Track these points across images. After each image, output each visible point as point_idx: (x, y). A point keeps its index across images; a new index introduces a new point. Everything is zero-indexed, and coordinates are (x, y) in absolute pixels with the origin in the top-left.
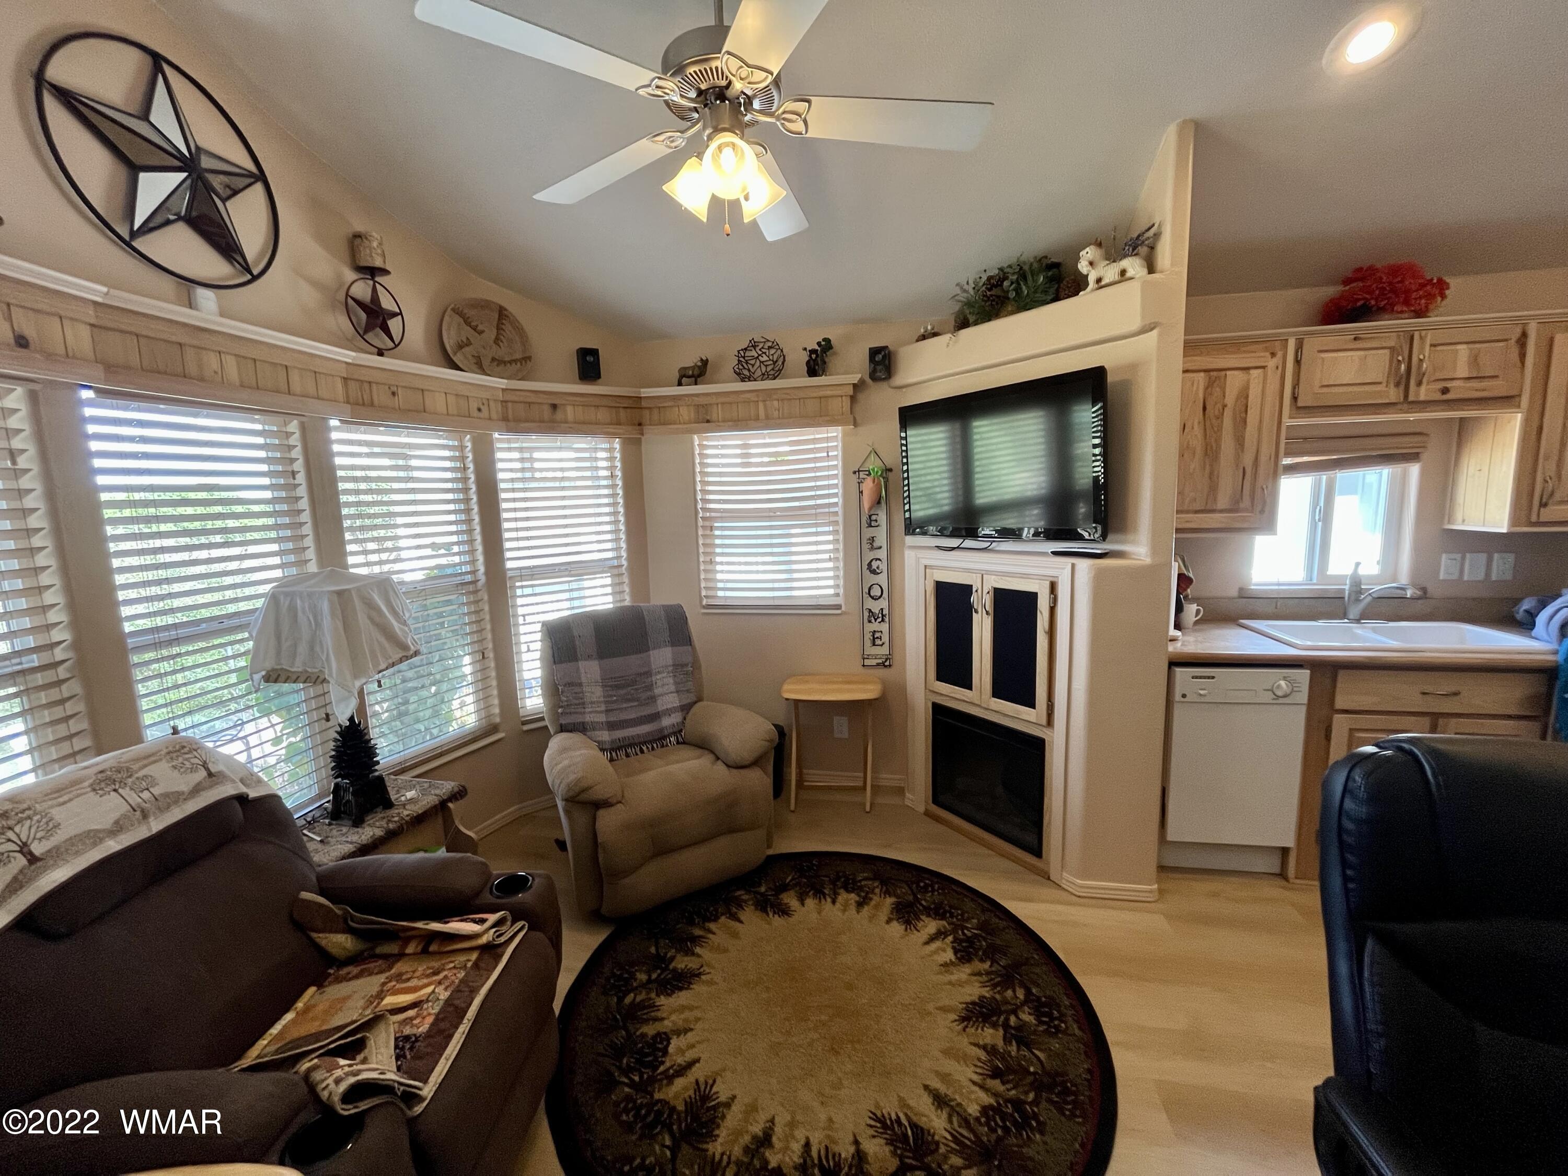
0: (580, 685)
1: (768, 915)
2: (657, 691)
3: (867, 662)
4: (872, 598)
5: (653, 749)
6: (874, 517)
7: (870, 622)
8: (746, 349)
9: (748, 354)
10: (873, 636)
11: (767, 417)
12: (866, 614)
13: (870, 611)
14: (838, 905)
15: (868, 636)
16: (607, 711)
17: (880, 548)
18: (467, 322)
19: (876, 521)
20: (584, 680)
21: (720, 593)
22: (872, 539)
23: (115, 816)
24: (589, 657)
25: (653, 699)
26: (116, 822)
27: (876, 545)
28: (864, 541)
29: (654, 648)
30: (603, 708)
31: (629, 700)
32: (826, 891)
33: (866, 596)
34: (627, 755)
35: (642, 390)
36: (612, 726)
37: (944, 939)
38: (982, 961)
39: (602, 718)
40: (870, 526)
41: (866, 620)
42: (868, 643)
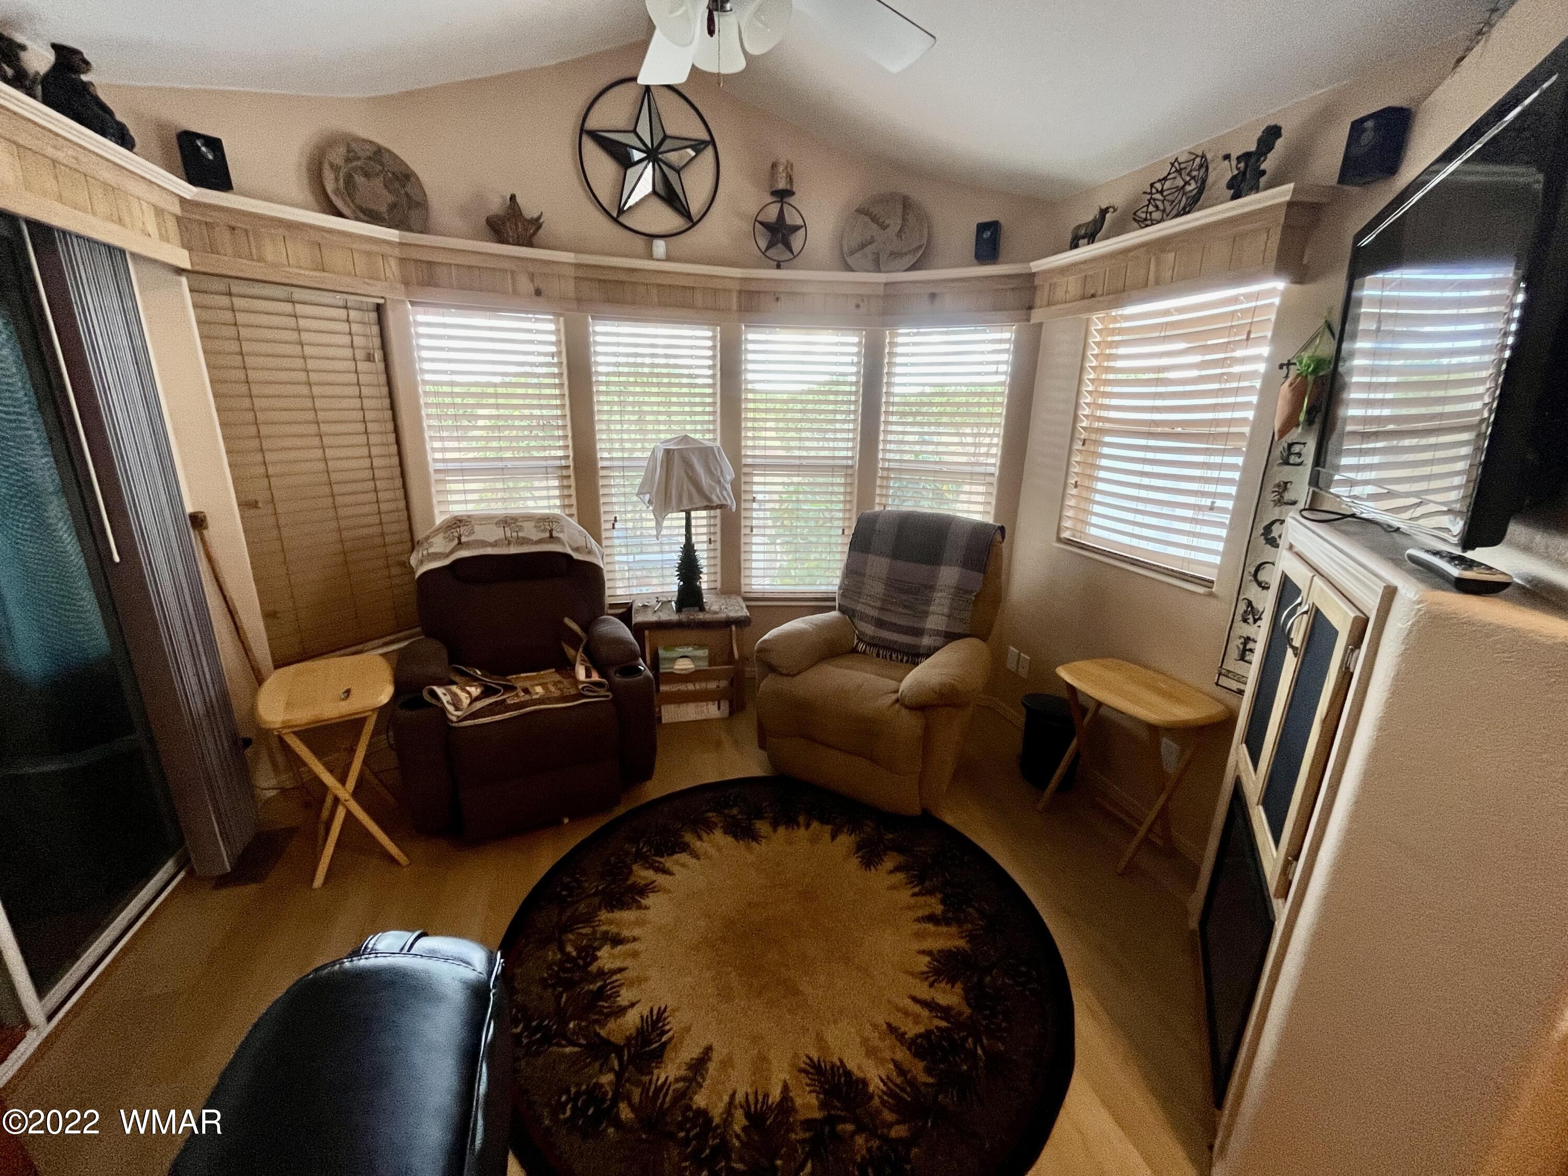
0: (864, 575)
2: (932, 608)
3: (1224, 681)
4: (1259, 584)
5: (902, 661)
6: (1296, 449)
7: (1245, 620)
8: (1165, 179)
9: (1168, 184)
10: (1245, 644)
11: (1157, 282)
12: (1242, 607)
13: (1250, 604)
15: (1236, 643)
16: (881, 609)
17: (1294, 503)
18: (874, 219)
19: (1299, 455)
20: (868, 572)
22: (1284, 486)
23: (496, 538)
24: (882, 554)
25: (926, 614)
26: (496, 541)
27: (1288, 496)
28: (1270, 487)
30: (878, 604)
31: (905, 607)
33: (1248, 578)
35: (1032, 264)
36: (880, 624)
37: (937, 1017)
40: (1286, 462)
41: (1238, 617)
42: (1234, 653)
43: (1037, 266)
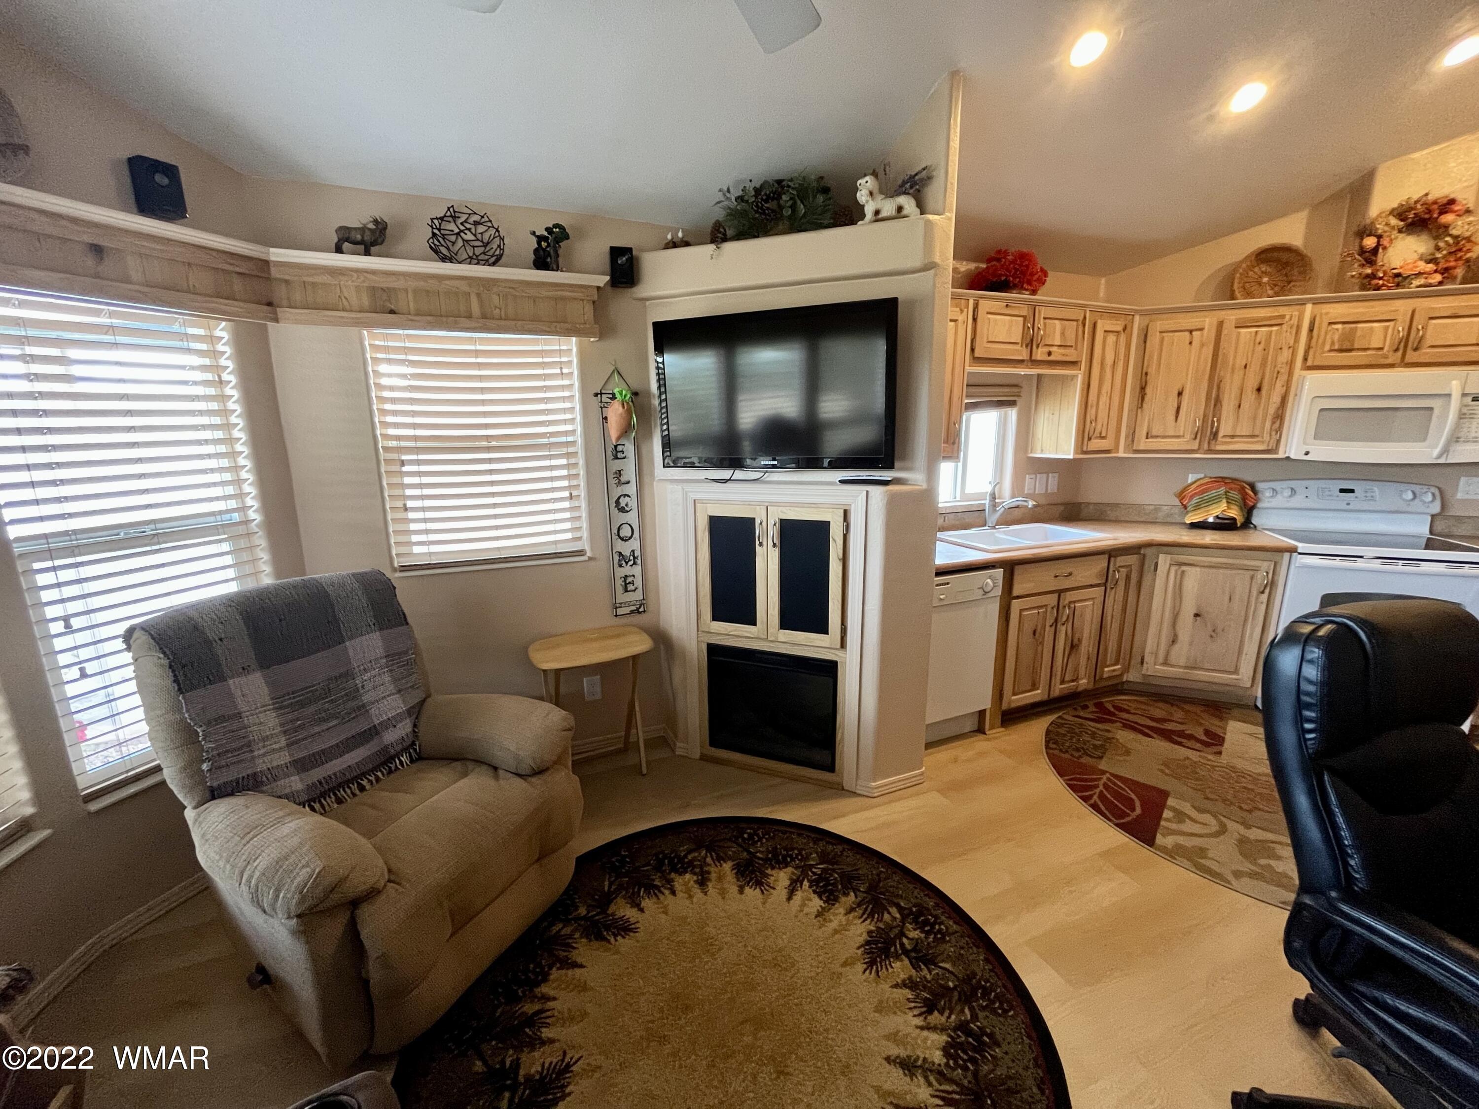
0: (239, 715)
1: (609, 942)
2: (366, 698)
3: (620, 611)
4: (622, 539)
5: (378, 780)
6: (620, 448)
7: (621, 566)
8: (442, 219)
9: (444, 225)
10: (625, 581)
11: (484, 316)
12: (616, 558)
13: (620, 553)
14: (680, 895)
15: (619, 583)
16: (291, 745)
17: (628, 482)
19: (622, 452)
20: (243, 707)
21: (417, 550)
22: (619, 473)
24: (245, 670)
25: (363, 709)
27: (623, 479)
28: (611, 476)
29: (351, 638)
30: (283, 742)
31: (324, 720)
32: (657, 883)
33: (615, 537)
34: (339, 801)
35: (272, 250)
36: (301, 765)
37: (801, 887)
38: (846, 894)
39: (284, 758)
40: (616, 458)
41: (616, 565)
42: (620, 589)
43: (277, 254)
